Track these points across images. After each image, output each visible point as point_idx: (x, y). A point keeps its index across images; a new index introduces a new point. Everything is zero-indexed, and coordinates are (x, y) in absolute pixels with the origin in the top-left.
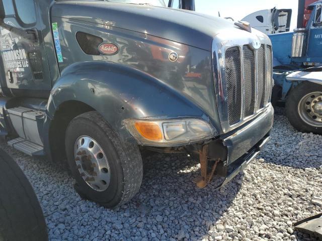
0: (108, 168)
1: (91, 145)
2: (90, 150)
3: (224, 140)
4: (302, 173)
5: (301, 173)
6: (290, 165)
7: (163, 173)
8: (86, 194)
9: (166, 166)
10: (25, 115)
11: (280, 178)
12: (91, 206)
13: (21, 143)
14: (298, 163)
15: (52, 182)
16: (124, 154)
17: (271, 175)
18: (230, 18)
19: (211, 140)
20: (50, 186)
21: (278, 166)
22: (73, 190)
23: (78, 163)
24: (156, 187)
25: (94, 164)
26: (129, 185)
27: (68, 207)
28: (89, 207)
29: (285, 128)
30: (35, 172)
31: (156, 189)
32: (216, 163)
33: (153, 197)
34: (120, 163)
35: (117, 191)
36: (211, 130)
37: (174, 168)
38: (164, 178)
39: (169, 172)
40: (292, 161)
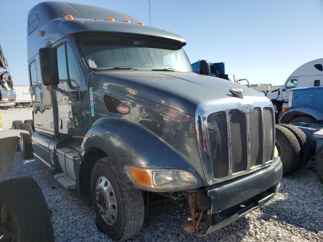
0: (116, 205)
1: (106, 184)
2: (105, 188)
3: (209, 191)
4: (314, 235)
5: (312, 235)
6: (304, 226)
7: (172, 217)
8: (102, 227)
9: (177, 211)
10: (67, 155)
11: (286, 237)
12: (103, 237)
13: (62, 178)
14: (313, 225)
15: (80, 213)
16: (127, 194)
17: (278, 233)
18: (244, 79)
19: (196, 190)
20: (77, 217)
21: (290, 225)
22: (93, 222)
23: (97, 198)
24: (162, 229)
25: (106, 201)
26: (130, 222)
27: (84, 235)
28: (101, 238)
29: (317, 187)
30: (69, 203)
31: (161, 231)
32: (202, 211)
33: (156, 237)
34: (124, 202)
35: (120, 225)
36: (196, 181)
37: (184, 214)
38: (171, 222)
39: (178, 217)
40: (308, 222)
